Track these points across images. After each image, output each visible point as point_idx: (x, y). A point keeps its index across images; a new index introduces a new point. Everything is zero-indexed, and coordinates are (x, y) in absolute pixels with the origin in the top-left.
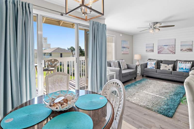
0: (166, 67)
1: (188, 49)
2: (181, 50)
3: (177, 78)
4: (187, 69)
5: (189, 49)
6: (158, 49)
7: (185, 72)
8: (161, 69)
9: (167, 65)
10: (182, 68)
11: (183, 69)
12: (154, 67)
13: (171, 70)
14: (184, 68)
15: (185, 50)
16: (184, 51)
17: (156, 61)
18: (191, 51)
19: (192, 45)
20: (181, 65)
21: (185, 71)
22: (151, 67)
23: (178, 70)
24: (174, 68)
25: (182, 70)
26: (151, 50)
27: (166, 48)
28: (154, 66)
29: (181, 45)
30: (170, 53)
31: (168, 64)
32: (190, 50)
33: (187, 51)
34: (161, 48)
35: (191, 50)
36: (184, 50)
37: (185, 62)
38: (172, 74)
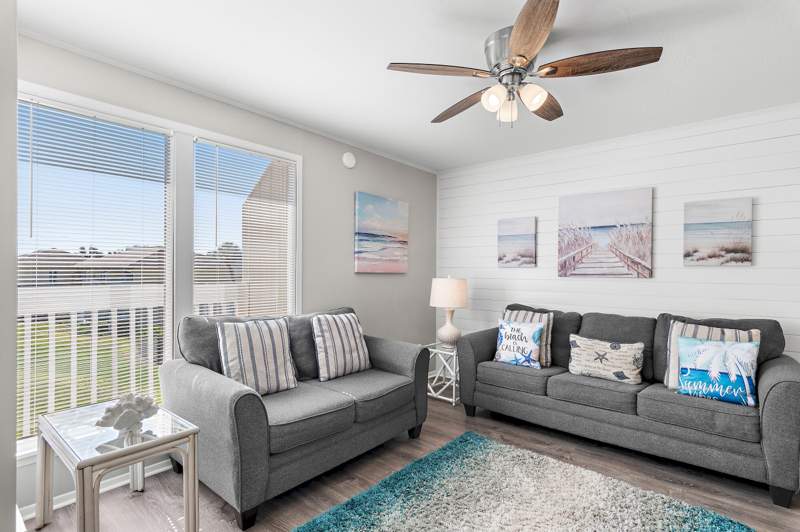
0: (601, 357)
1: (728, 251)
2: (687, 255)
3: (673, 443)
4: (733, 378)
5: (735, 251)
6: (560, 250)
7: (720, 399)
8: (575, 367)
9: (604, 346)
10: (702, 374)
11: (710, 382)
12: (534, 356)
13: (632, 376)
14: (714, 373)
15: (710, 257)
17: (545, 316)
18: (747, 260)
19: (751, 225)
20: (695, 349)
21: (720, 390)
22: (519, 356)
23: (672, 379)
24: (651, 370)
25: (701, 388)
26: (522, 252)
27: (602, 240)
28: (532, 347)
29: (687, 227)
30: (625, 271)
31: (616, 340)
32: (738, 255)
33: (722, 260)
34: (576, 242)
35: (743, 254)
36: (704, 252)
37: (717, 331)
38: (640, 409)
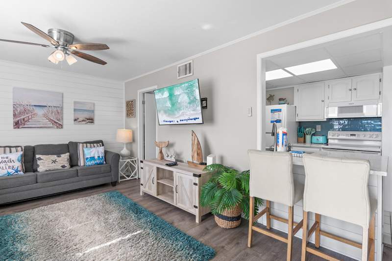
0: (54, 162)
1: (88, 119)
2: (75, 120)
4: (101, 157)
5: (89, 119)
7: (98, 164)
8: (41, 169)
9: (54, 157)
10: (93, 158)
11: (95, 160)
12: (20, 169)
13: (67, 165)
14: (96, 157)
15: (83, 121)
16: (80, 121)
17: (19, 149)
18: (93, 122)
20: (89, 151)
21: (98, 161)
22: (10, 171)
23: (81, 163)
24: (73, 162)
25: (93, 162)
27: (40, 112)
28: (18, 165)
29: (75, 110)
30: (51, 125)
31: (59, 154)
32: (90, 121)
33: (86, 122)
35: (91, 120)
36: (81, 119)
37: (88, 145)
